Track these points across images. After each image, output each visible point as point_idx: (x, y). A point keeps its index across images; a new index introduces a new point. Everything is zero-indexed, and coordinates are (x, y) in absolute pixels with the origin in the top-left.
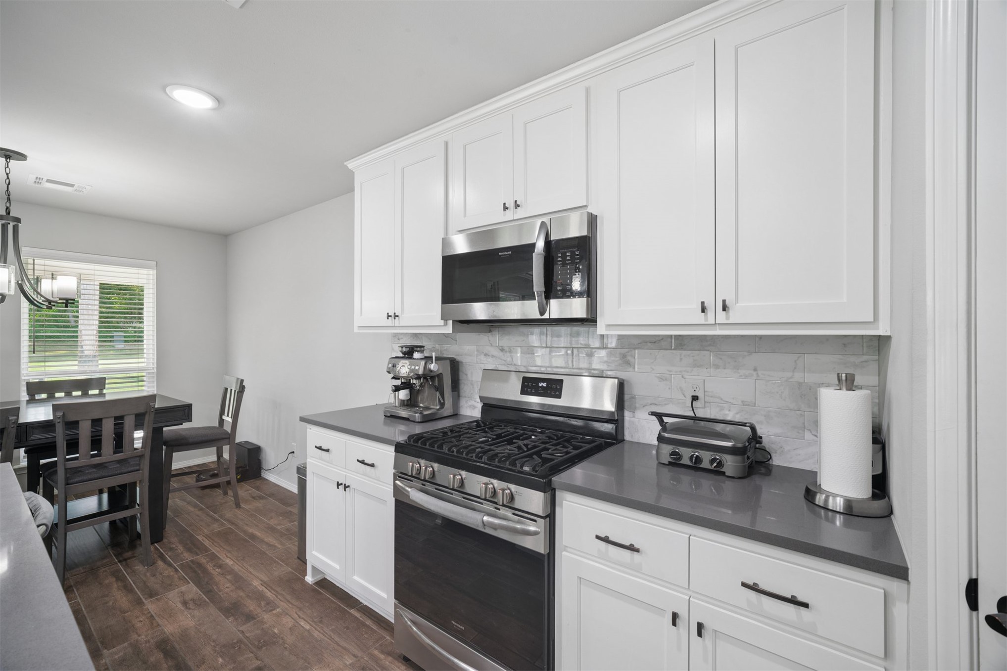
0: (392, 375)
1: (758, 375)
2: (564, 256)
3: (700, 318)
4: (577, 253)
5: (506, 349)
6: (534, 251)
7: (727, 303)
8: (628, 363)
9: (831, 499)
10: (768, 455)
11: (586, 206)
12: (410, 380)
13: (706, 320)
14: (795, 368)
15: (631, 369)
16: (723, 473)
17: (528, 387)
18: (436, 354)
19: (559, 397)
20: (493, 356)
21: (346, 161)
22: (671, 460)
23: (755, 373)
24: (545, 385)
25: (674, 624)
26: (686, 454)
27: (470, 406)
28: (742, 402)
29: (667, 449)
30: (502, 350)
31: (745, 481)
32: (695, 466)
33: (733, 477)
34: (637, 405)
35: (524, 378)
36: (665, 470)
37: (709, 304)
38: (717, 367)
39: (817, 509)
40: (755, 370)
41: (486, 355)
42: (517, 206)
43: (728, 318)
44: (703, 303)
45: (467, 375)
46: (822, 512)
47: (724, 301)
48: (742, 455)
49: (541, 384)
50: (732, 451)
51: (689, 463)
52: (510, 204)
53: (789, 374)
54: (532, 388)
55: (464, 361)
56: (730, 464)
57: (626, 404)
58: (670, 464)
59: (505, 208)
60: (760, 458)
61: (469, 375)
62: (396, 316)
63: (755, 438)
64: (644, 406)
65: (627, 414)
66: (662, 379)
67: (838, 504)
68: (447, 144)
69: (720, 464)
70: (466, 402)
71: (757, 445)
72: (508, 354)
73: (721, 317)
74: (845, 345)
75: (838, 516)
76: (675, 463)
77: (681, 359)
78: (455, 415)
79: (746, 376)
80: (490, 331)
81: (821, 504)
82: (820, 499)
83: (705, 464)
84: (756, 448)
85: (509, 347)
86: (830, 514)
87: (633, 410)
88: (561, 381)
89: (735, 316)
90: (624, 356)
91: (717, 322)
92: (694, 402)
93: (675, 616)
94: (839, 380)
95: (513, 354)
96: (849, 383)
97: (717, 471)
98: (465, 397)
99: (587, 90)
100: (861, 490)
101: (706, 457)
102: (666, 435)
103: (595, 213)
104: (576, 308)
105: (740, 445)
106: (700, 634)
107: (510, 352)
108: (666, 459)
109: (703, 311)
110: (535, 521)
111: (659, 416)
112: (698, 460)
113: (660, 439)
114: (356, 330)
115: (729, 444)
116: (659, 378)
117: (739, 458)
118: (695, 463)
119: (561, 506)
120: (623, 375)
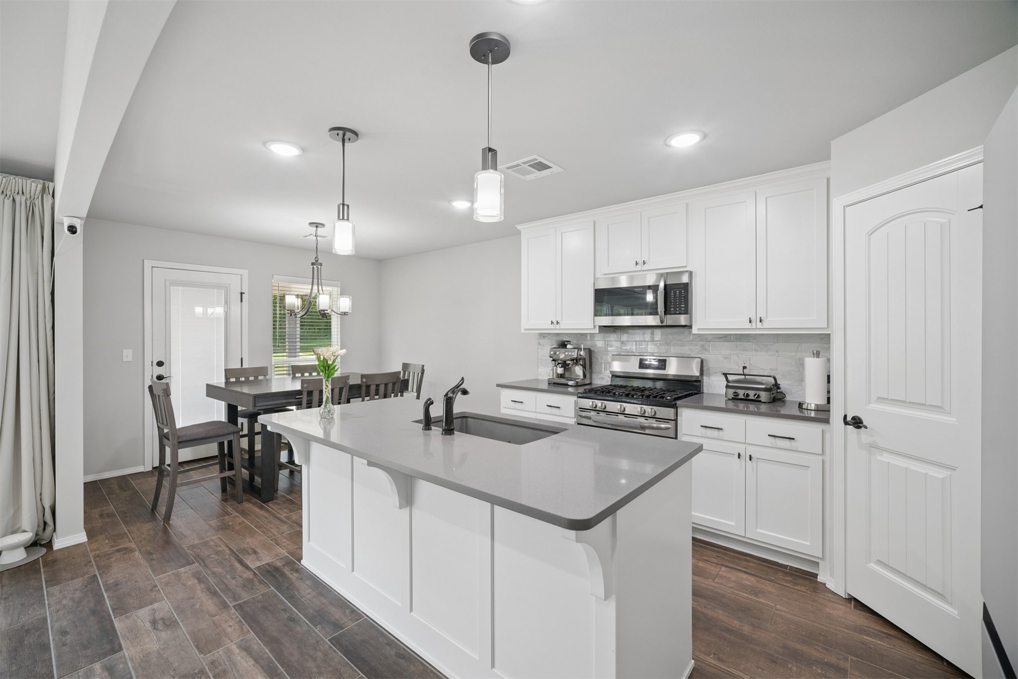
0: (552, 359)
1: (778, 354)
2: (675, 293)
3: (749, 326)
4: (683, 291)
6: (658, 290)
7: (762, 318)
8: (706, 350)
9: (809, 405)
10: (784, 395)
11: (686, 267)
12: (566, 361)
13: (752, 326)
14: (797, 350)
15: (707, 353)
16: (760, 401)
18: (584, 346)
21: (517, 224)
22: (733, 397)
23: (777, 354)
25: (739, 458)
26: (741, 393)
27: (600, 378)
28: (770, 369)
29: (731, 391)
31: (771, 404)
32: (746, 399)
33: (765, 402)
34: (711, 373)
36: (730, 402)
37: (753, 319)
38: (756, 350)
39: (804, 410)
40: (777, 352)
42: (644, 263)
43: (762, 326)
44: (750, 318)
45: (597, 359)
46: (806, 411)
47: (760, 318)
48: (769, 391)
50: (765, 390)
51: (743, 397)
52: (640, 261)
53: (795, 354)
55: (595, 350)
56: (764, 396)
57: (705, 372)
58: (733, 399)
59: (637, 264)
60: (779, 397)
61: (599, 359)
62: (558, 323)
63: (777, 386)
64: (715, 373)
65: (705, 378)
66: (725, 358)
67: (813, 407)
68: (594, 222)
69: (759, 396)
70: (597, 376)
71: (778, 390)
73: (759, 325)
74: (821, 339)
75: (812, 411)
76: (736, 398)
77: (737, 347)
78: (590, 384)
79: (772, 355)
80: (615, 332)
81: (806, 408)
82: (805, 406)
83: (751, 397)
84: (777, 392)
86: (809, 411)
87: (709, 375)
88: (666, 360)
89: (766, 325)
90: (703, 346)
91: (757, 327)
92: (744, 370)
93: (739, 455)
94: (814, 354)
96: (817, 355)
97: (757, 401)
98: (596, 372)
99: (687, 204)
100: (822, 401)
101: (752, 394)
102: (730, 384)
103: (691, 271)
104: (682, 319)
105: (769, 387)
106: (750, 460)
108: (731, 396)
109: (750, 322)
110: (668, 422)
111: (725, 375)
112: (748, 395)
113: (727, 387)
114: (523, 331)
115: (763, 387)
116: (724, 357)
117: (768, 393)
118: (746, 397)
119: (681, 416)
120: (703, 356)
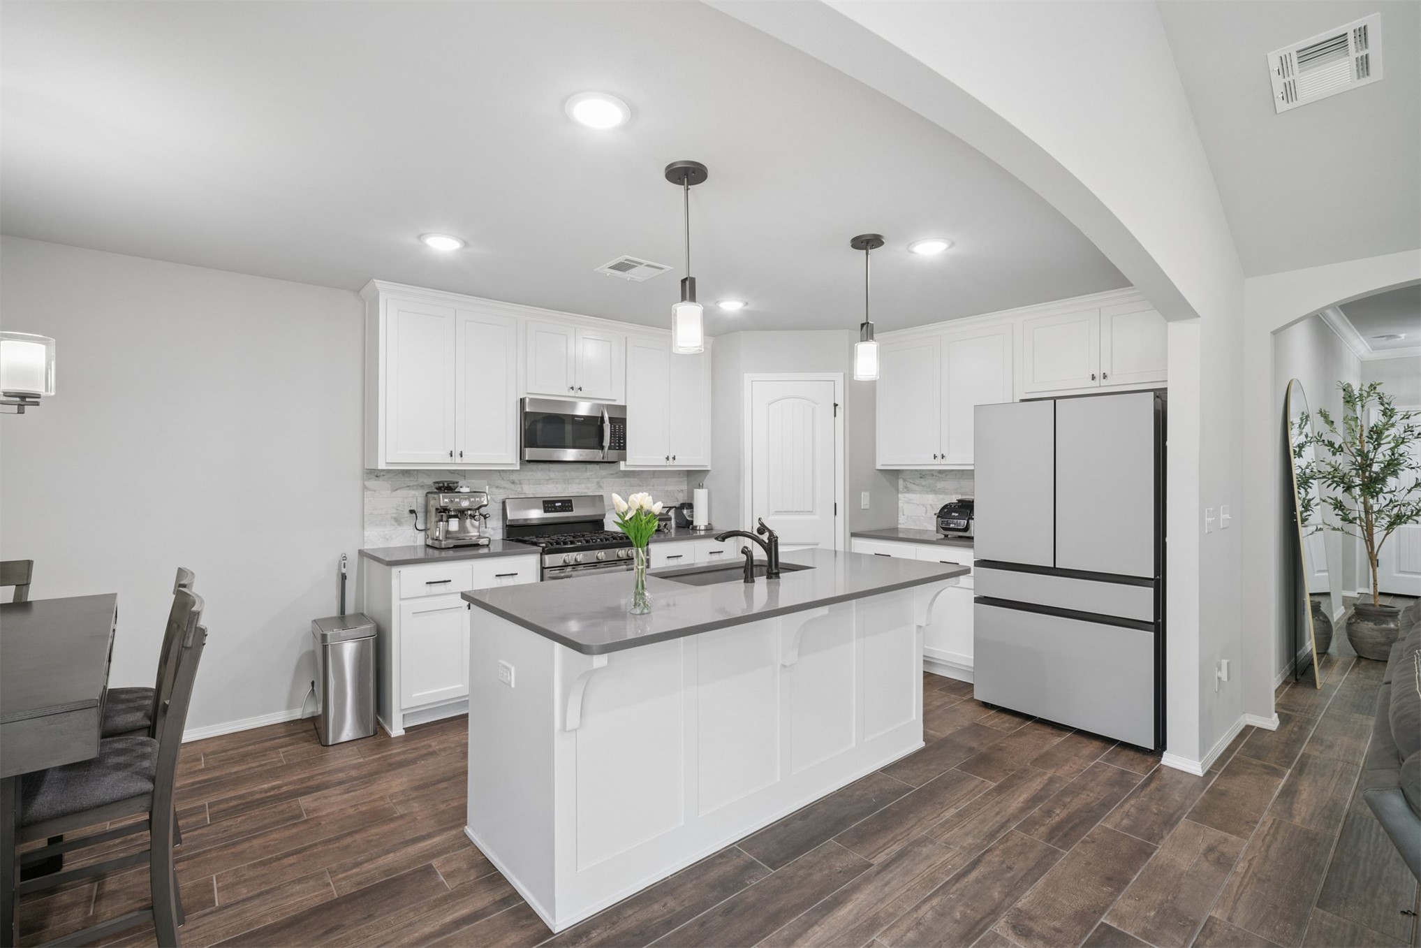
5: (517, 481)
17: (549, 508)
19: (572, 511)
20: (504, 488)
24: (560, 504)
30: (513, 483)
35: (544, 502)
41: (497, 487)
49: (557, 504)
54: (551, 507)
72: (519, 486)
85: (520, 481)
95: (523, 486)
107: (520, 484)
